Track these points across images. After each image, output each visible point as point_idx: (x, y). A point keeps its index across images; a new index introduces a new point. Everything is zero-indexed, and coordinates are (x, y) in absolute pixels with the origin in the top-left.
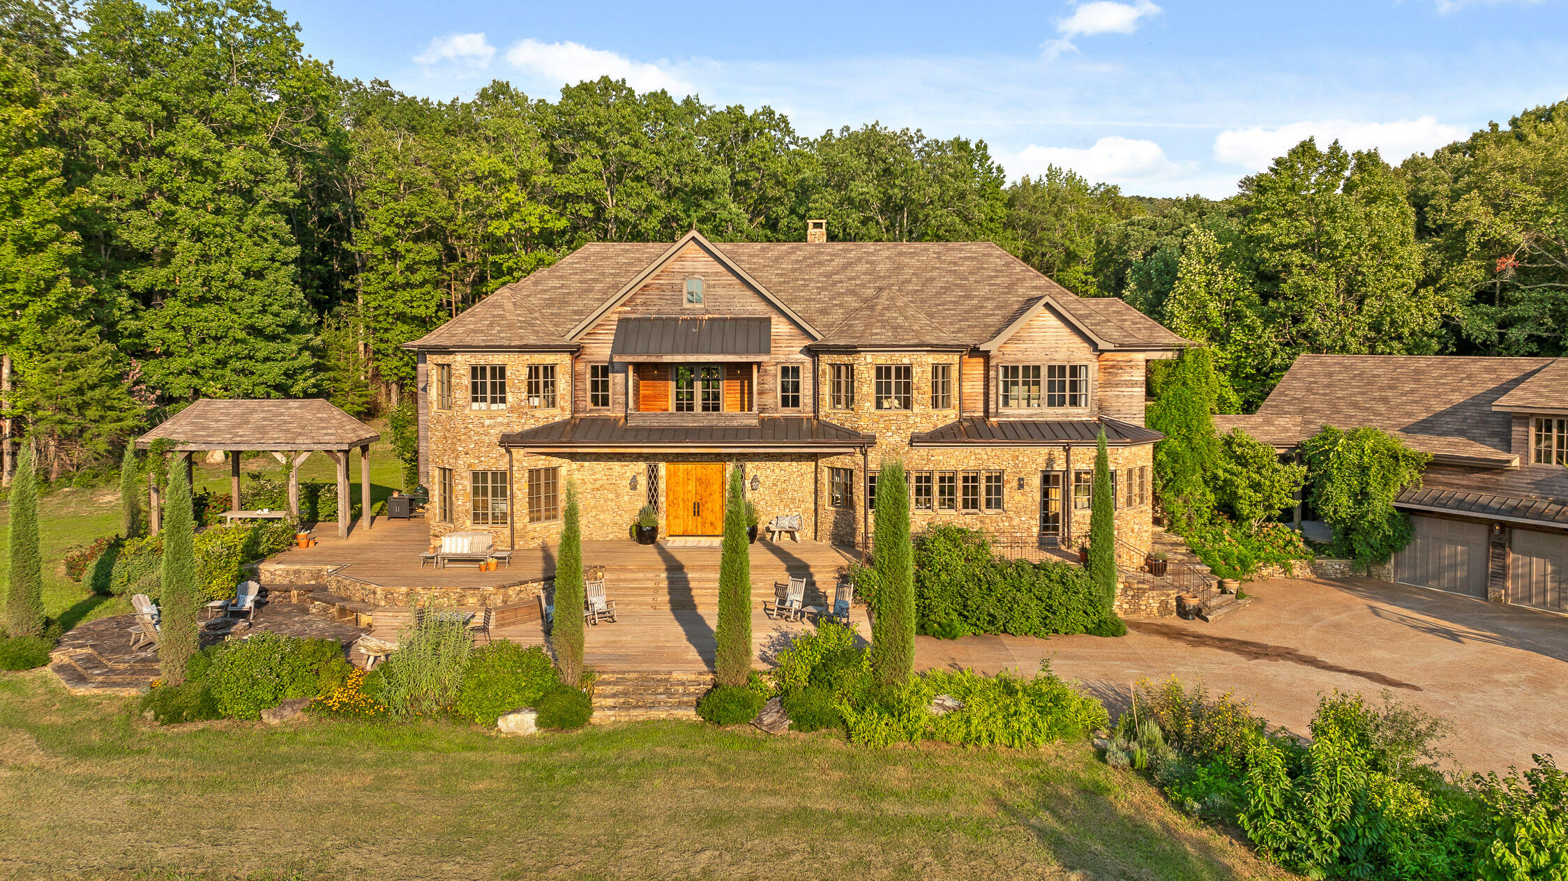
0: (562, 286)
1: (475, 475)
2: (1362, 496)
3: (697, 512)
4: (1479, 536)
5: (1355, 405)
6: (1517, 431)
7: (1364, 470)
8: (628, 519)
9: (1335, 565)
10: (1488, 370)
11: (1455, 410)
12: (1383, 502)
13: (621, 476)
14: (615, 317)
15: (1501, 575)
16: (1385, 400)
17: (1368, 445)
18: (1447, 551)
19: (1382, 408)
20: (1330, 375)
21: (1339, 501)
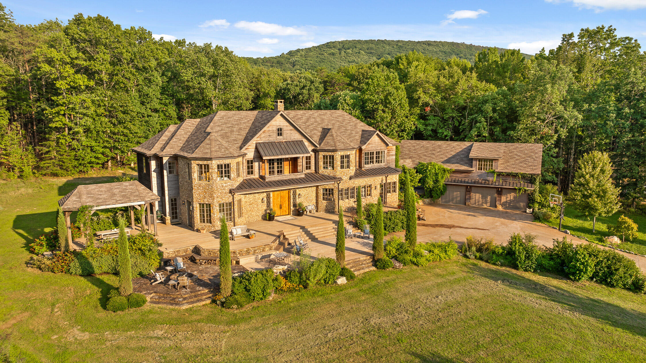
0: (222, 130)
1: (220, 205)
2: (436, 181)
3: (281, 208)
4: (463, 190)
5: (425, 155)
6: (474, 162)
7: (437, 174)
8: (261, 212)
9: (427, 200)
10: (458, 145)
11: (454, 157)
12: (442, 182)
13: (259, 198)
14: (255, 142)
15: (470, 198)
16: (433, 154)
17: (437, 167)
18: (455, 193)
19: (434, 156)
20: (414, 146)
21: (430, 183)
